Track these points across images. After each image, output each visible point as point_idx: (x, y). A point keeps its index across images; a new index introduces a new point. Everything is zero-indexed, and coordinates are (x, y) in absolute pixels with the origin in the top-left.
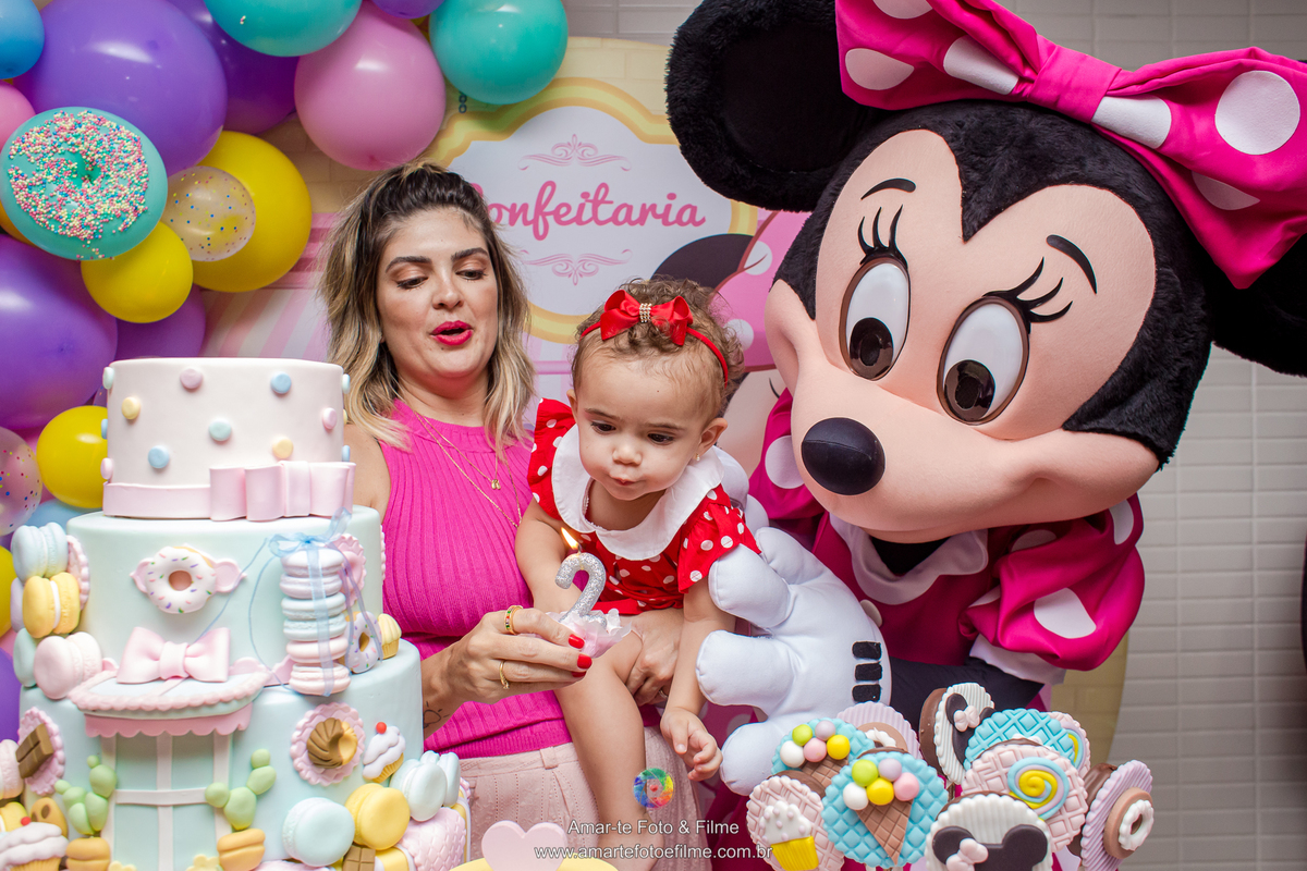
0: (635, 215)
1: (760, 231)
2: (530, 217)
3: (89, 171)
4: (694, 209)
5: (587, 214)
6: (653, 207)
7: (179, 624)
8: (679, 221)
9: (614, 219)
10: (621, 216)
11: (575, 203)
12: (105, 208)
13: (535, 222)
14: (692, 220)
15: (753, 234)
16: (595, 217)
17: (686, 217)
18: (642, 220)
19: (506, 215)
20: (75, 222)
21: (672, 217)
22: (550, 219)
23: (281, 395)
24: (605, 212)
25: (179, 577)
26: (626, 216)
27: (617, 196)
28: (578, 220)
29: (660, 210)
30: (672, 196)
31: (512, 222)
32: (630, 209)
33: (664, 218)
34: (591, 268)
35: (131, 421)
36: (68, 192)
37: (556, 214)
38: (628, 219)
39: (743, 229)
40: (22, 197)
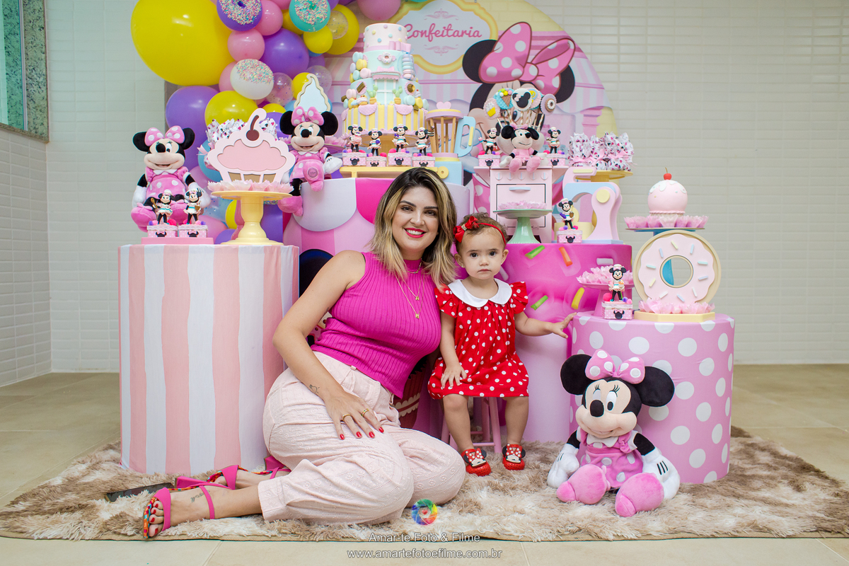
0: (460, 34)
1: (499, 39)
2: (427, 34)
3: (313, 7)
4: (478, 32)
5: (445, 34)
7: (387, 64)
8: (474, 36)
9: (453, 35)
10: (456, 34)
11: (441, 30)
12: (318, 16)
13: (428, 36)
14: (478, 36)
15: (497, 39)
16: (447, 35)
18: (462, 36)
19: (420, 34)
20: (310, 20)
21: (471, 34)
22: (433, 35)
23: (400, 31)
24: (451, 33)
25: (387, 57)
26: (458, 34)
27: (454, 28)
28: (442, 35)
29: (468, 32)
31: (422, 36)
32: (458, 32)
33: (469, 34)
34: (446, 51)
35: (374, 34)
36: (309, 12)
37: (435, 33)
38: (458, 35)
39: (494, 38)
40: (298, 13)
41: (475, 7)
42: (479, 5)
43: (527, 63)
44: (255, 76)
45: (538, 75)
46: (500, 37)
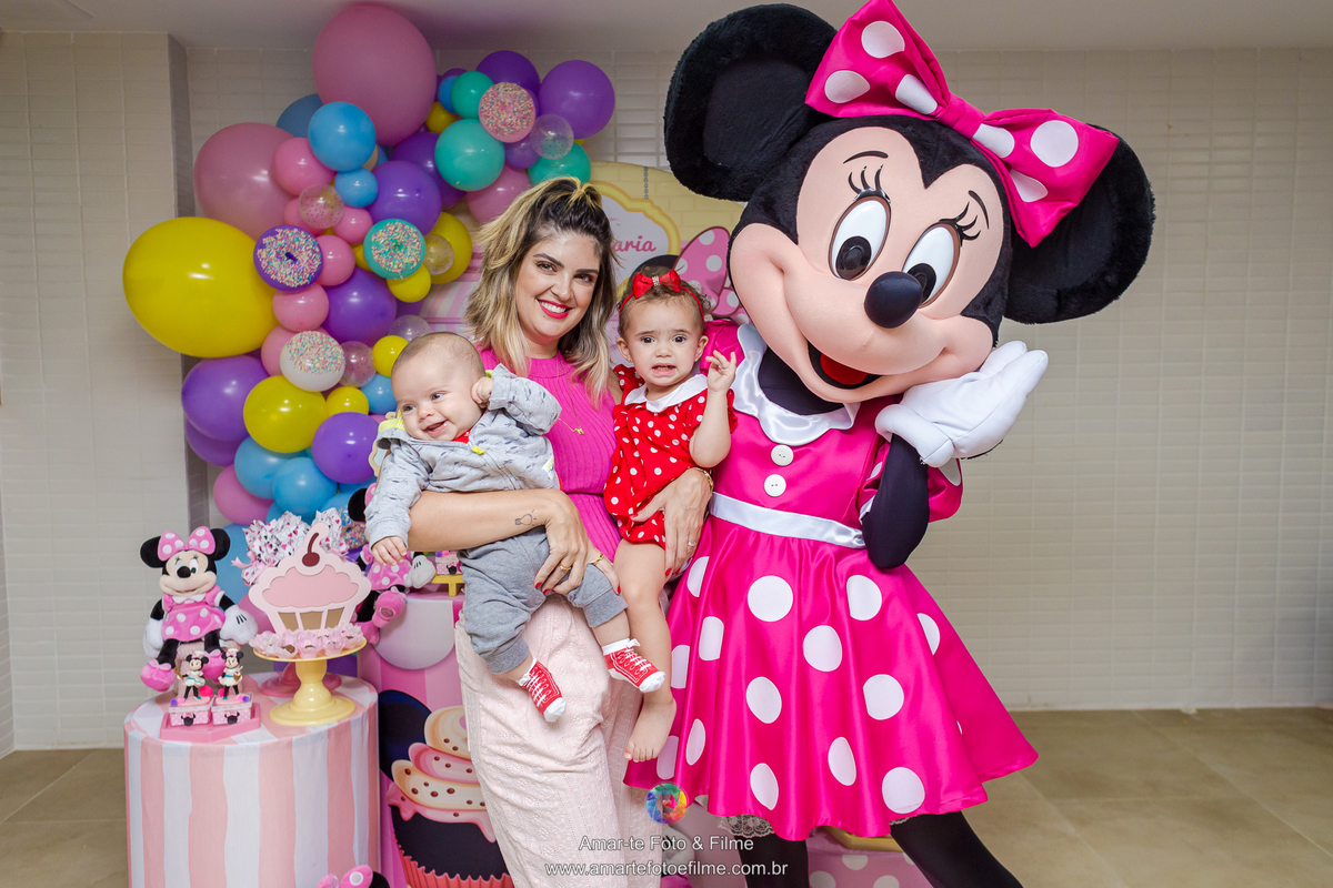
0: (623, 247)
1: (682, 254)
3: (398, 246)
4: (651, 243)
6: (632, 243)
8: (644, 249)
12: (406, 261)
14: (650, 248)
15: (678, 254)
17: (647, 247)
18: (626, 249)
20: (396, 266)
21: (640, 247)
26: (620, 247)
29: (635, 244)
30: (640, 237)
32: (621, 244)
33: (637, 248)
36: (393, 255)
38: (620, 249)
39: (675, 252)
40: (376, 257)
41: (646, 206)
42: (652, 203)
43: (723, 288)
44: (317, 365)
45: (739, 307)
46: (683, 251)
